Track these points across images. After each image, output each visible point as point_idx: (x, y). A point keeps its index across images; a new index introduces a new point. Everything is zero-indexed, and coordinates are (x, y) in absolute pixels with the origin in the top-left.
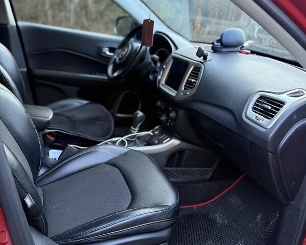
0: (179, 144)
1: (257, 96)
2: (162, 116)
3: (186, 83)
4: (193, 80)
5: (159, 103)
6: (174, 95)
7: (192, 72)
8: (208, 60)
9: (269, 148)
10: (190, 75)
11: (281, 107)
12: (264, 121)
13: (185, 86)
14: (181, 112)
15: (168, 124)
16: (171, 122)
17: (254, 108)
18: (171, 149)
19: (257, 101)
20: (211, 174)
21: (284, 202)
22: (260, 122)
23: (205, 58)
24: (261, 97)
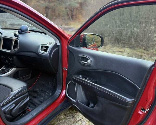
0: (16, 70)
1: (41, 46)
2: (6, 61)
3: (14, 46)
4: (16, 45)
5: (2, 56)
6: (10, 52)
7: (14, 42)
8: (19, 37)
9: (49, 59)
10: (14, 43)
11: (48, 48)
12: (45, 53)
13: (13, 48)
14: (14, 57)
15: (10, 63)
16: (11, 62)
17: (41, 50)
18: (13, 72)
19: (41, 48)
20: (30, 76)
21: (56, 73)
22: (44, 53)
23: (18, 36)
24: (42, 46)
